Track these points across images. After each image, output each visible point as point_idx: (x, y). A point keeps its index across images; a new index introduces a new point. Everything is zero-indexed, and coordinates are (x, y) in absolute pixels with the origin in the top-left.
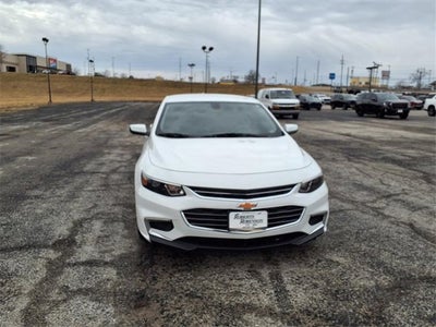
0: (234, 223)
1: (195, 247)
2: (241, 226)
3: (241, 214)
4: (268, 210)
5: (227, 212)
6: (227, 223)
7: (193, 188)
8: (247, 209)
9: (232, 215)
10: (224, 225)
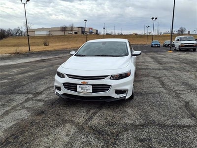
0: (79, 89)
1: (67, 97)
2: (81, 91)
3: (81, 86)
4: (93, 85)
5: (77, 84)
6: (76, 89)
7: (67, 75)
8: (84, 84)
9: (78, 86)
10: (75, 90)
